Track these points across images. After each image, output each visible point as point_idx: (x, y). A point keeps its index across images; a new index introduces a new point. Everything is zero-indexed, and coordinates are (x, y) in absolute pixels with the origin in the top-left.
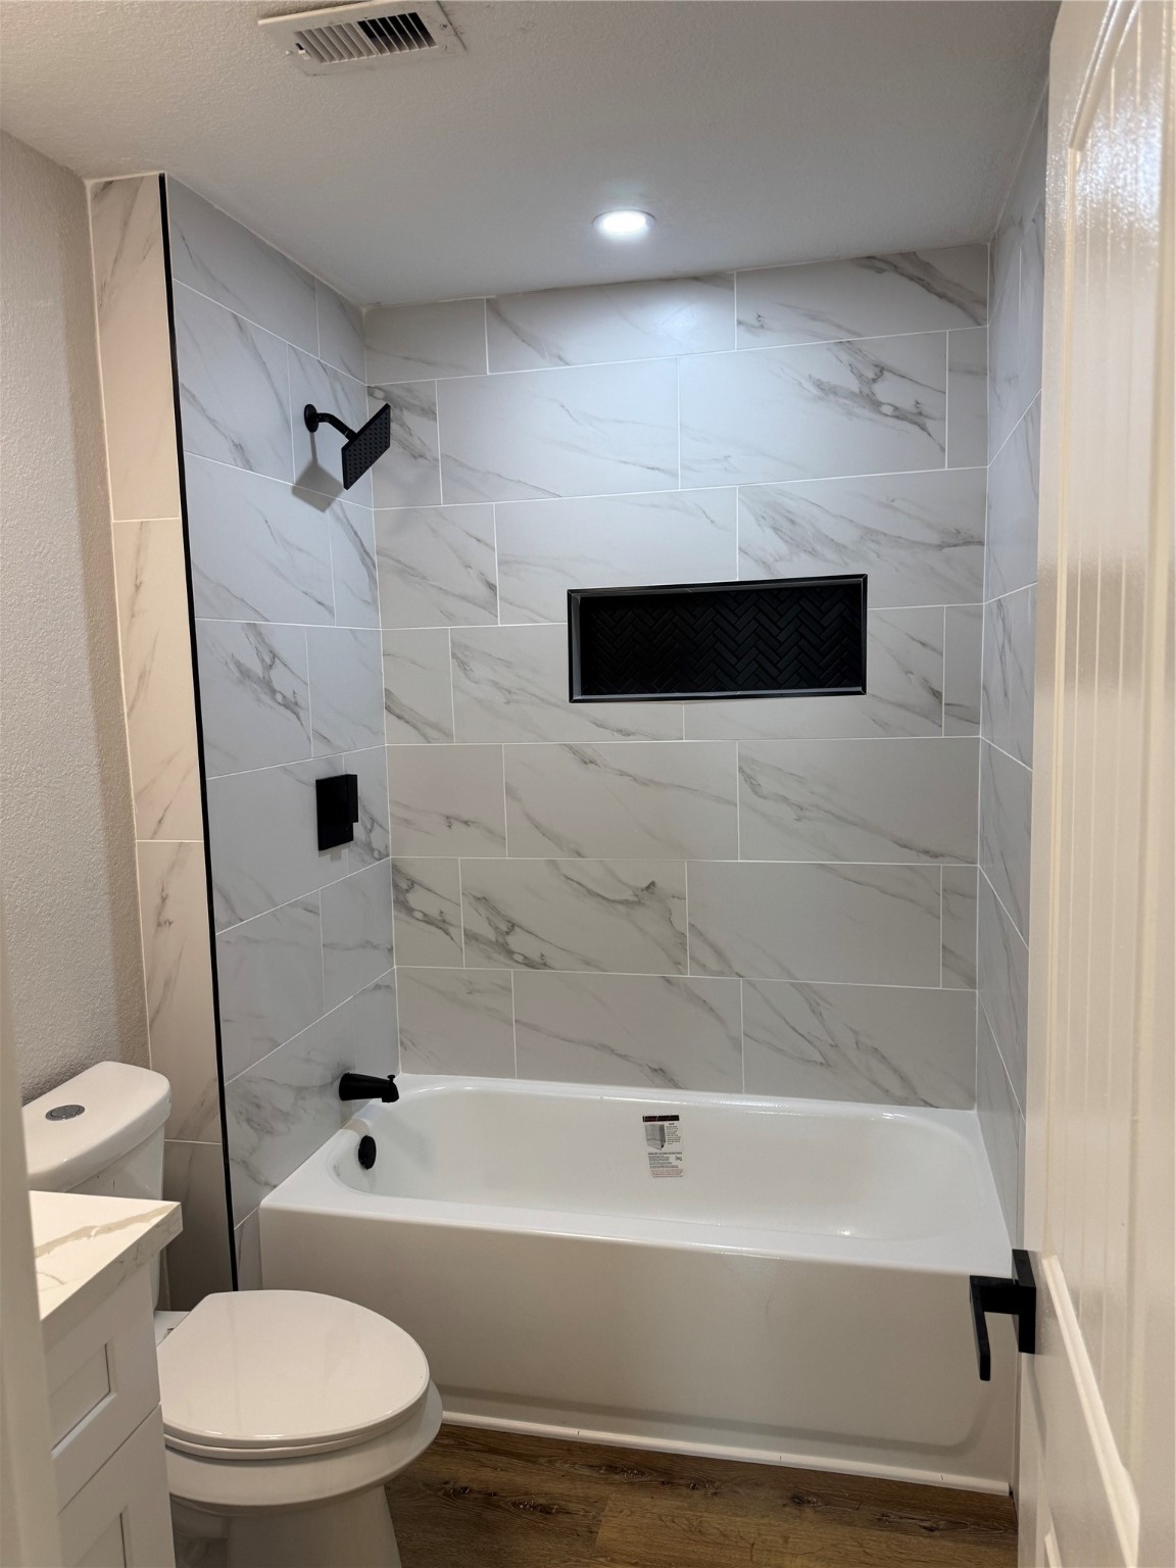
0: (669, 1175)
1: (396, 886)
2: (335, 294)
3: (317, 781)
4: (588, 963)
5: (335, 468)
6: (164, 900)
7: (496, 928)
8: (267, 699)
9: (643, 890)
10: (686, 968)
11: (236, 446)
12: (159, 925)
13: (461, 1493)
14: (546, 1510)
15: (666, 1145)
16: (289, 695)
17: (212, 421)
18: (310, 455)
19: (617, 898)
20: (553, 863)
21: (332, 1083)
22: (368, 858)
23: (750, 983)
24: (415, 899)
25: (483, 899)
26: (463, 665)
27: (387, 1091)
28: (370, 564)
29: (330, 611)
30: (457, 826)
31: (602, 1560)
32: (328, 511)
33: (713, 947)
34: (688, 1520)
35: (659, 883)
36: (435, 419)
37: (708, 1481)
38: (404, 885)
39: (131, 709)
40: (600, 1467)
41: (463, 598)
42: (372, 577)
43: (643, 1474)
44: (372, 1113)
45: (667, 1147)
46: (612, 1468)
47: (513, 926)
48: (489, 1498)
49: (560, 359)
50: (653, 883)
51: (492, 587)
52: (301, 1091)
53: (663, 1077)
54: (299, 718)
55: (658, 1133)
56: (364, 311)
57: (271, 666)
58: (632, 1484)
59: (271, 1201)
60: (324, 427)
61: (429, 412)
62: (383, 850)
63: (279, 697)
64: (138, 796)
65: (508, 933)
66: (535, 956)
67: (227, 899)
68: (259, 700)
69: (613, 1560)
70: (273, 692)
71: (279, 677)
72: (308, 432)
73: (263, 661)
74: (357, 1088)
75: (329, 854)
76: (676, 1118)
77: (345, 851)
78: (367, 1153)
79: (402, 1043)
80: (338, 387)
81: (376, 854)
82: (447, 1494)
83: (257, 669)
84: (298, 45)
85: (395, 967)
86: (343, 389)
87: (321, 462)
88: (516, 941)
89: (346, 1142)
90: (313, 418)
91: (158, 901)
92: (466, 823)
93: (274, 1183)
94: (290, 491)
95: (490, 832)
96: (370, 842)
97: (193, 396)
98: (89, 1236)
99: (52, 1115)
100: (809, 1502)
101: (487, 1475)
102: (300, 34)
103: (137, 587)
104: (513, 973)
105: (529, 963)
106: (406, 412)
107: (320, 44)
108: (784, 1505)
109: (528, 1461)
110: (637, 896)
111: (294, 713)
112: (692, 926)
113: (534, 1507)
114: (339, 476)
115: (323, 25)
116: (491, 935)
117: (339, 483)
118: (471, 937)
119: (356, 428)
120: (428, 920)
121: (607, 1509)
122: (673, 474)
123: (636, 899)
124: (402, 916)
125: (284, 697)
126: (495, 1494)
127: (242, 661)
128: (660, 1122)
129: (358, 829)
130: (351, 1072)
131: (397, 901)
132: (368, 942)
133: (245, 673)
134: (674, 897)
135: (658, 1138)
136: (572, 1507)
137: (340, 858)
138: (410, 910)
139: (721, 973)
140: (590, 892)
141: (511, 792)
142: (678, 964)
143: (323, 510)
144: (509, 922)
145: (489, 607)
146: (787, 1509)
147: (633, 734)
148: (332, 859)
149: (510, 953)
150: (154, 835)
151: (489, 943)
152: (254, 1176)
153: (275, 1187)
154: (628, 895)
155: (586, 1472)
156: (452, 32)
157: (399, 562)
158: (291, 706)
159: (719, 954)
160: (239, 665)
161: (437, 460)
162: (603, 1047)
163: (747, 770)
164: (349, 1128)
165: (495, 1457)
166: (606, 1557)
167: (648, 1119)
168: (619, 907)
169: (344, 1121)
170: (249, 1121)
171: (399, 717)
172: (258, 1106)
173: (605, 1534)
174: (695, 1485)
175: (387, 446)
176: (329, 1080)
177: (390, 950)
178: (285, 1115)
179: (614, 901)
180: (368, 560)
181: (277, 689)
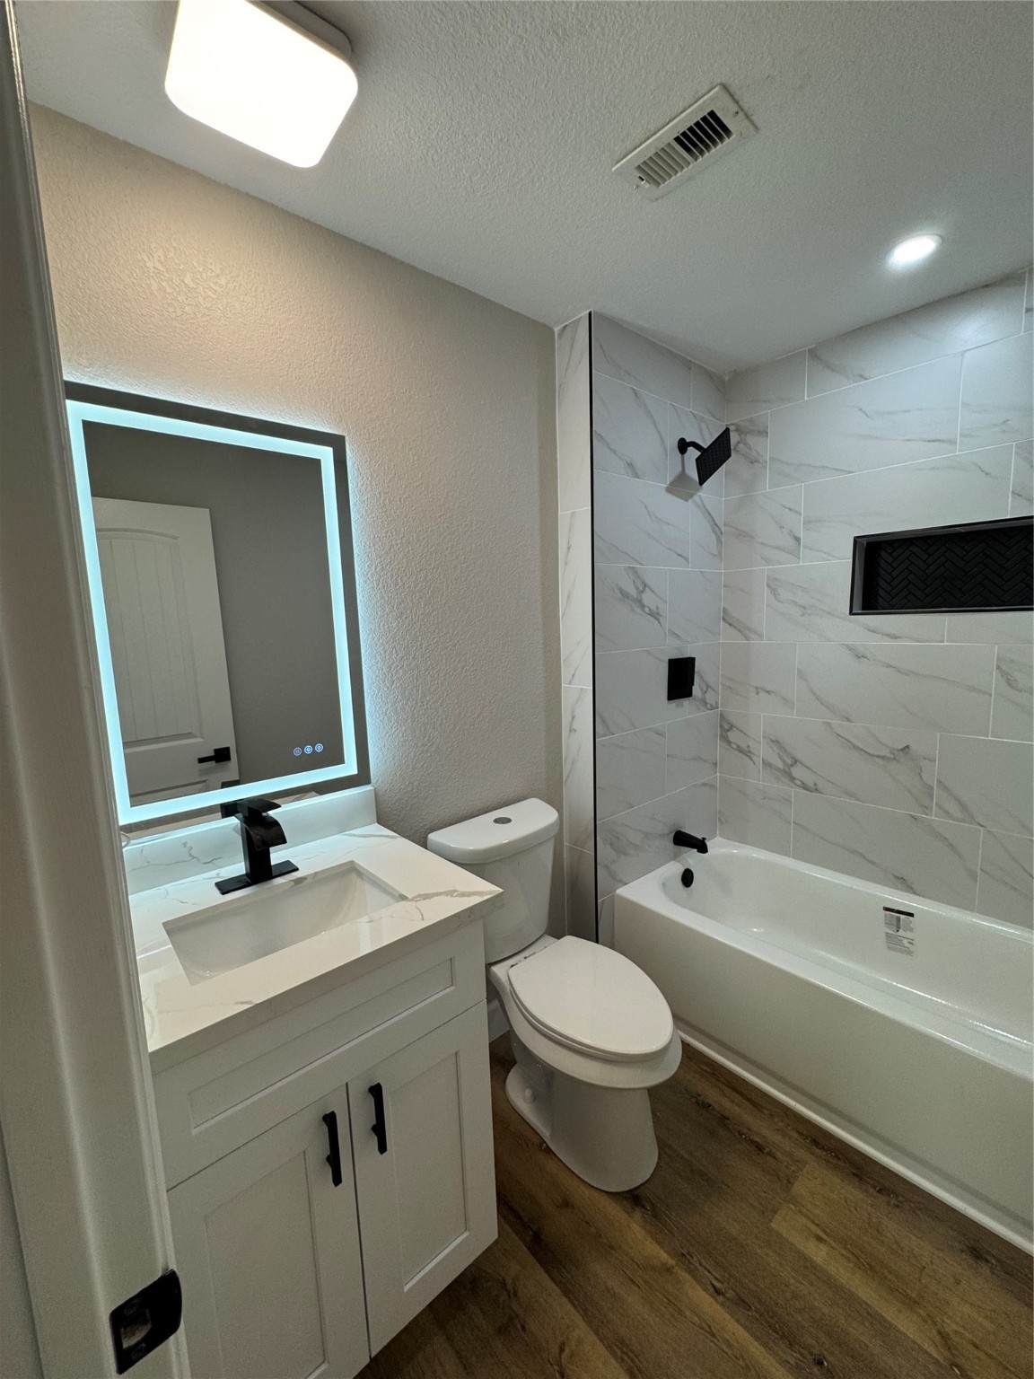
0: (902, 952)
1: (721, 727)
2: (706, 370)
3: (670, 660)
4: (848, 794)
5: (693, 473)
6: (573, 718)
7: (784, 761)
8: (638, 610)
9: (899, 750)
10: (932, 811)
11: (629, 464)
12: (570, 731)
13: (707, 1106)
14: (760, 1148)
15: (901, 931)
16: (654, 609)
17: (614, 451)
18: (681, 469)
19: (877, 753)
20: (828, 724)
21: (668, 834)
22: (703, 708)
23: (989, 832)
24: (731, 735)
25: (776, 742)
26: (773, 591)
27: (701, 846)
28: (718, 532)
29: (686, 559)
30: (762, 694)
31: (793, 1207)
32: (690, 501)
33: (958, 801)
34: (869, 1214)
35: (912, 747)
36: (767, 436)
37: (893, 1193)
38: (726, 727)
39: (563, 615)
40: (807, 1138)
41: (778, 548)
42: (719, 540)
43: (839, 1159)
44: (692, 858)
45: (901, 933)
46: (815, 1142)
47: (796, 761)
48: (724, 1119)
49: (861, 376)
50: (908, 747)
51: (797, 539)
52: (647, 835)
53: (903, 883)
54: (659, 622)
55: (895, 922)
56: (727, 378)
57: (642, 592)
58: (828, 1161)
59: (622, 891)
60: (691, 449)
61: (763, 433)
62: (714, 704)
63: (647, 610)
64: (565, 660)
65: (792, 766)
66: (810, 783)
67: (604, 721)
68: (633, 610)
69: (800, 1212)
70: (643, 606)
71: (647, 598)
72: (680, 455)
73: (637, 588)
74: (683, 840)
75: (674, 703)
76: (912, 915)
77: (686, 702)
78: (687, 878)
79: (720, 819)
80: (704, 426)
81: (709, 706)
82: (697, 1103)
83: (633, 592)
84: (640, 178)
85: (718, 774)
86: (708, 427)
87: (687, 472)
88: (797, 772)
89: (674, 869)
90: (683, 446)
91: (571, 718)
92: (768, 692)
93: (626, 882)
94: (664, 490)
95: (784, 699)
96: (705, 699)
97: (601, 437)
98: (452, 896)
99: (496, 821)
100: (987, 1261)
101: (726, 1103)
102: (639, 168)
103: (569, 548)
104: (794, 791)
105: (805, 787)
106: (749, 436)
107: (654, 170)
108: (962, 1251)
109: (755, 1106)
110: (893, 754)
111: (657, 619)
112: (939, 782)
113: (752, 1142)
114: (696, 477)
115: (651, 153)
116: (780, 765)
117: (695, 481)
118: (767, 764)
119: (705, 446)
120: (740, 750)
121: (805, 1171)
122: (952, 442)
123: (892, 756)
124: (724, 744)
125: (650, 610)
126: (728, 1119)
127: (624, 588)
128: (898, 915)
129: (696, 689)
130: (682, 830)
131: (721, 736)
132: (699, 757)
133: (625, 595)
134: (925, 758)
135: (895, 924)
136: (779, 1155)
137: (682, 705)
138: (729, 743)
139: (963, 821)
140: (855, 747)
141: (802, 676)
142: (925, 808)
143: (687, 500)
144: (793, 758)
145: (795, 553)
146: (964, 1256)
147: (900, 637)
148: (677, 706)
149: (792, 779)
150: (570, 683)
151: (778, 770)
152: (612, 875)
153: (626, 884)
154: (886, 753)
155: (795, 1135)
156: (744, 117)
157: (737, 529)
158: (655, 615)
159: (963, 806)
160: (621, 590)
161: (766, 462)
162: (854, 852)
163: (1004, 667)
164: (679, 862)
165: (734, 1094)
166: (796, 1206)
167: (887, 909)
168: (877, 760)
169: (675, 857)
170: (611, 845)
171: (730, 625)
172: (618, 838)
173: (799, 1188)
174: (881, 1189)
175: (730, 456)
176: (666, 832)
177: (715, 764)
178: (636, 846)
179: (873, 755)
180: (717, 529)
181: (646, 604)
